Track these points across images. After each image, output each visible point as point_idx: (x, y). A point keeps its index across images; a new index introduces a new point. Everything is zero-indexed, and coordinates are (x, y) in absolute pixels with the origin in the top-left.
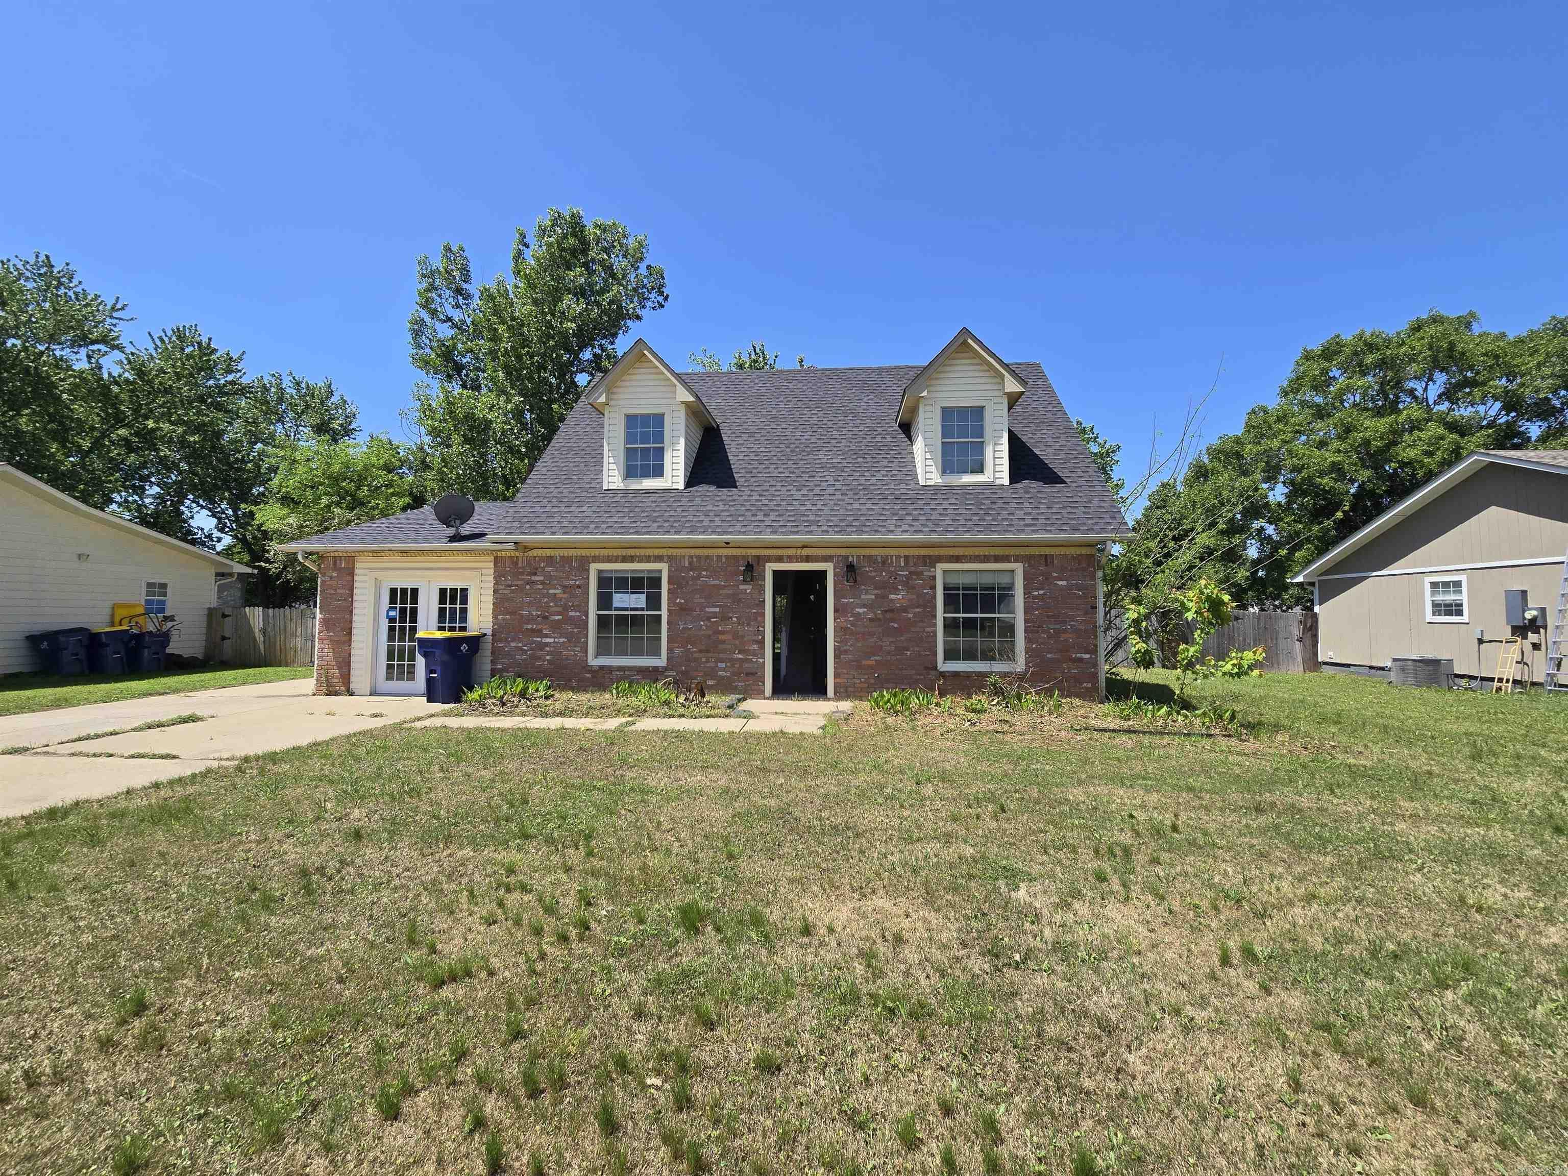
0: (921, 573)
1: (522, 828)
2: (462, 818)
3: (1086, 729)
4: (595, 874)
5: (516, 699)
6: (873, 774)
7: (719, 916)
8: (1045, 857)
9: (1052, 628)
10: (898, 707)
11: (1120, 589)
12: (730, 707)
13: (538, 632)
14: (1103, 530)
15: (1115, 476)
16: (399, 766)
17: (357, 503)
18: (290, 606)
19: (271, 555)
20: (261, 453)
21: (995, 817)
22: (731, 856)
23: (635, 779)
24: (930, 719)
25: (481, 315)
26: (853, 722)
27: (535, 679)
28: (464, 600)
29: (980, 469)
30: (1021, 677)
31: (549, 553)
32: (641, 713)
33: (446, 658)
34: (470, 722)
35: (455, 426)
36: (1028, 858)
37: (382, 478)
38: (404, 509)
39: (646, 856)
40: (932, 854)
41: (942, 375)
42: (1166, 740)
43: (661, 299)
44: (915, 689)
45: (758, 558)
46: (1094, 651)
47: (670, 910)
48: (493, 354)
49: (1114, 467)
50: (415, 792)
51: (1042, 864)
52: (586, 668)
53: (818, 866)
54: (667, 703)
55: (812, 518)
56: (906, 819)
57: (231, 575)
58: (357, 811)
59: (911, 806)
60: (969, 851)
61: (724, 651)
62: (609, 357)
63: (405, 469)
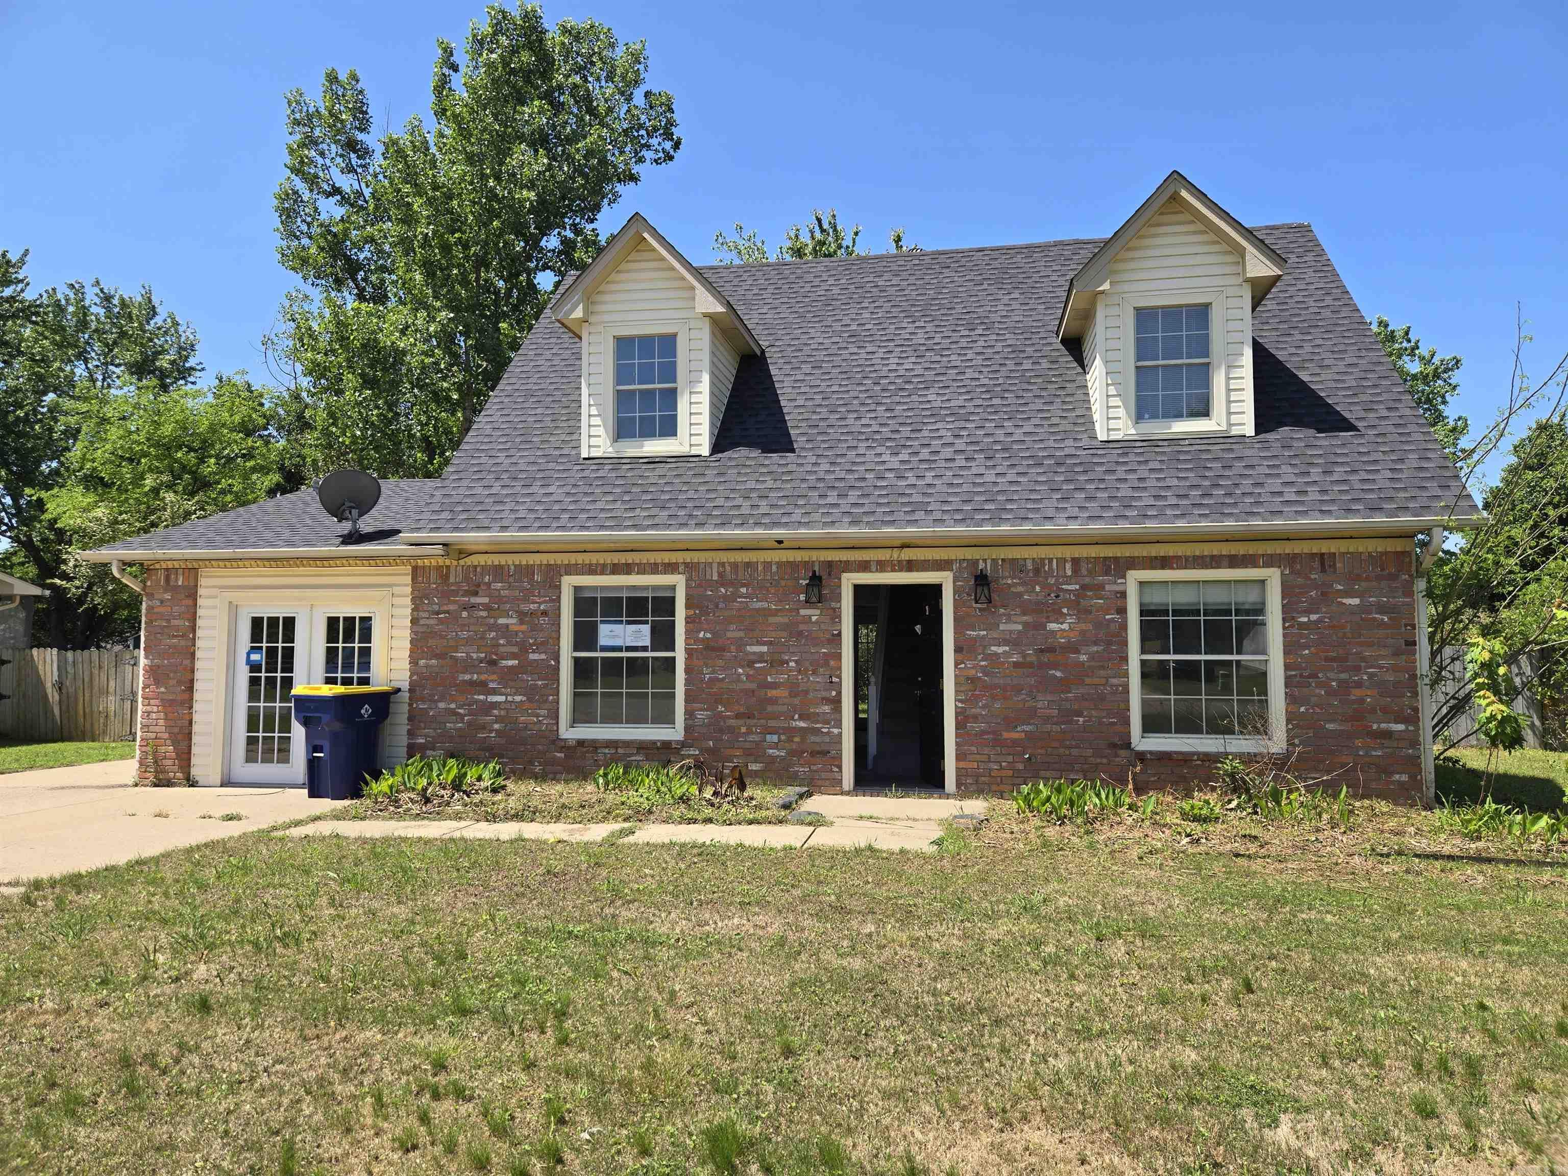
0: (1101, 587)
1: (457, 998)
2: (364, 981)
3: (1400, 853)
4: (571, 1074)
5: (446, 793)
6: (1023, 921)
7: (770, 1148)
8: (1324, 1072)
9: (1334, 679)
10: (1064, 810)
11: (1459, 612)
12: (786, 806)
13: (482, 687)
14: (1426, 509)
15: (1451, 411)
16: (268, 898)
17: (200, 484)
18: (98, 647)
19: (68, 568)
20: (54, 409)
21: (1235, 999)
22: (788, 1051)
23: (634, 921)
24: (1119, 831)
25: (386, 183)
26: (988, 835)
27: (477, 760)
28: (366, 636)
29: (1205, 412)
30: (1280, 763)
31: (497, 559)
32: (643, 815)
33: (337, 726)
34: (375, 828)
35: (348, 360)
36: (1295, 1072)
37: (237, 444)
38: (271, 493)
39: (651, 1048)
40: (1124, 1058)
41: (1137, 254)
42: (1547, 875)
43: (668, 145)
44: (1093, 781)
45: (830, 564)
46: (1413, 718)
47: (690, 1135)
48: (405, 244)
49: (1448, 397)
50: (290, 938)
51: (1320, 1083)
52: (556, 741)
53: (930, 1071)
54: (684, 800)
55: (917, 498)
56: (1080, 998)
57: (10, 598)
58: (203, 967)
59: (1089, 976)
60: (1190, 1056)
61: (776, 716)
62: (587, 243)
63: (272, 430)
